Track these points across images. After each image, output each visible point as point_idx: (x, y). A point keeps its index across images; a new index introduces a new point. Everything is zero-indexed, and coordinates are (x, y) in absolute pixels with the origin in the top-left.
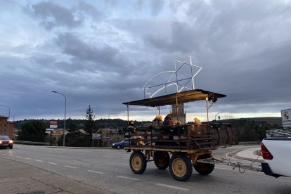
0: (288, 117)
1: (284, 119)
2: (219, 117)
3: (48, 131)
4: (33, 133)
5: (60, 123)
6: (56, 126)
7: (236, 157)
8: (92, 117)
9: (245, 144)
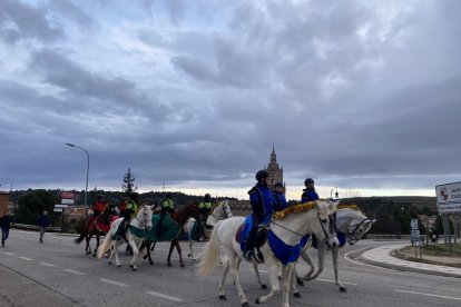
0: (446, 197)
1: (440, 200)
2: (337, 194)
3: (58, 208)
4: (37, 210)
5: (81, 198)
6: (72, 201)
7: (361, 260)
8: (133, 188)
9: (378, 238)
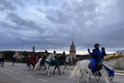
4: (9, 56)
5: (20, 53)
6: (18, 54)
8: (35, 51)
